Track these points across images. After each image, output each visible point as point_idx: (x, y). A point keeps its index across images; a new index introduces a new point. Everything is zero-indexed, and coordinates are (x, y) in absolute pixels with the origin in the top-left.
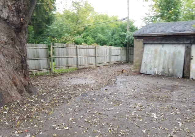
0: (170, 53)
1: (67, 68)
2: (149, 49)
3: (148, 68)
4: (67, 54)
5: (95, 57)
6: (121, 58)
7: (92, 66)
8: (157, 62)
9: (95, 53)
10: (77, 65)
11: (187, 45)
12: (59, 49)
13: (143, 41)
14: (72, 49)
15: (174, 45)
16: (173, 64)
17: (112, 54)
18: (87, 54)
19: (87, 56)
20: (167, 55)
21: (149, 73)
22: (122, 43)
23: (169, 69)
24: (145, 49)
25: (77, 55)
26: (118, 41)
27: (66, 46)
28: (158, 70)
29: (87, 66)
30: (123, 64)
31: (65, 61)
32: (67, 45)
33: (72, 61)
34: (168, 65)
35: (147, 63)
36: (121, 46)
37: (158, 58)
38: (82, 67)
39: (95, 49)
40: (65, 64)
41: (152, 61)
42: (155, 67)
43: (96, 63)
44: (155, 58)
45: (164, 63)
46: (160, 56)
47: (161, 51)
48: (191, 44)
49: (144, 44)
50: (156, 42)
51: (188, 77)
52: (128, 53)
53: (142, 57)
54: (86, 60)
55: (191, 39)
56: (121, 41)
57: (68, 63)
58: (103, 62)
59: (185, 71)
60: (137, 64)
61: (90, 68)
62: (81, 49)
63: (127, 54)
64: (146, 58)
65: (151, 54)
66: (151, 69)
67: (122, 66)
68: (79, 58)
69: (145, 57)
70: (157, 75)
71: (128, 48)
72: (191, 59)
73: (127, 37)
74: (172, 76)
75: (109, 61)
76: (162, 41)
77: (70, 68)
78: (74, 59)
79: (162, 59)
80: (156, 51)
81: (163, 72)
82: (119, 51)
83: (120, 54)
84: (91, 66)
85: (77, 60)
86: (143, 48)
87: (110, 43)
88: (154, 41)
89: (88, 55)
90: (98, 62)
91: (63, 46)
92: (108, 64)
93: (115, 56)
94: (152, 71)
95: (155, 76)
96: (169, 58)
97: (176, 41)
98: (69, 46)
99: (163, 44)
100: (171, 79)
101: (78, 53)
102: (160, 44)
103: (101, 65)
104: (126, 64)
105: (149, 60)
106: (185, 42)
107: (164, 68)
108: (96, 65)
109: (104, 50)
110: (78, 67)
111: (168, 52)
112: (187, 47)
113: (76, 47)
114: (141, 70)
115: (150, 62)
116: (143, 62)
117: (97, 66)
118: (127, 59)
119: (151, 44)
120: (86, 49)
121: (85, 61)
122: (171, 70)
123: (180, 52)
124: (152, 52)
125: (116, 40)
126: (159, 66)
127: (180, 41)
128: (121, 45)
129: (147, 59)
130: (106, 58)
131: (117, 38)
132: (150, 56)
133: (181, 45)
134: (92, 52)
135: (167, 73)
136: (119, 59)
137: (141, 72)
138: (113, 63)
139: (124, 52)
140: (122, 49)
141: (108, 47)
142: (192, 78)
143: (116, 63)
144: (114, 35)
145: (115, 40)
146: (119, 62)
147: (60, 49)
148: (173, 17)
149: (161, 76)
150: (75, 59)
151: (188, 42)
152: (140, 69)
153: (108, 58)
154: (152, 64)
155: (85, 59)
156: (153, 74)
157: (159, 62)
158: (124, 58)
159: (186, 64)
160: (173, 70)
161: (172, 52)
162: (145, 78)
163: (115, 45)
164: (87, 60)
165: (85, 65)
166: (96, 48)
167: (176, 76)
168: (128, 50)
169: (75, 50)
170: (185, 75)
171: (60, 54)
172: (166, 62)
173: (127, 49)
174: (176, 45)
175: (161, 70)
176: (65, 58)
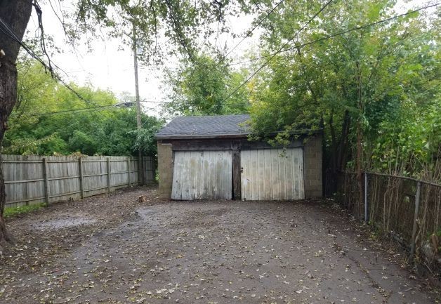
0: (213, 164)
1: (25, 204)
2: (182, 159)
3: (184, 189)
4: (25, 176)
5: (80, 178)
6: (129, 177)
7: (75, 197)
8: (196, 178)
9: (80, 170)
10: (46, 195)
11: (234, 152)
12: (9, 167)
13: (172, 148)
14: (34, 165)
15: (218, 153)
16: (218, 181)
17: (113, 171)
18: (63, 173)
19: (65, 178)
20: (209, 168)
21: (184, 197)
22: (128, 149)
23: (213, 188)
24: (176, 160)
25: (44, 175)
26: (121, 145)
27: (24, 160)
28: (197, 192)
29: (64, 199)
30: (134, 189)
31: (21, 191)
32: (26, 158)
33: (35, 190)
34: (211, 181)
35: (181, 183)
36: (126, 155)
37: (197, 172)
38: (54, 200)
39: (79, 162)
40: (21, 196)
41: (188, 179)
42: (193, 188)
43: (81, 189)
44: (192, 174)
45: (205, 180)
46: (200, 170)
47: (200, 161)
48: (240, 151)
49: (174, 151)
50: (193, 149)
51: (240, 198)
52: (140, 168)
53: (173, 174)
54: (63, 186)
55: (238, 143)
56: (127, 145)
57: (26, 194)
58: (95, 187)
59: (235, 190)
60: (165, 185)
61: (71, 200)
62: (51, 164)
63: (138, 169)
64: (178, 173)
65: (187, 167)
66: (187, 191)
67: (133, 193)
68: (48, 183)
69: (176, 172)
70: (198, 200)
71: (141, 159)
72: (241, 171)
73: (139, 138)
74: (218, 199)
75: (106, 184)
76: (200, 147)
77: (30, 203)
78: (38, 186)
79: (203, 175)
80: (193, 162)
81: (205, 194)
82: (125, 164)
83: (125, 169)
84: (72, 196)
85: (45, 187)
86: (173, 157)
87: (103, 149)
88: (189, 147)
89: (66, 174)
90: (85, 188)
91: (18, 159)
92: (104, 191)
93: (116, 175)
94: (189, 194)
95: (195, 201)
96: (212, 171)
97: (220, 147)
98: (29, 159)
99: (203, 151)
100: (218, 203)
101: (47, 173)
102: (197, 151)
103: (91, 193)
104: (139, 189)
105: (183, 177)
106: (232, 148)
107: (206, 188)
108: (82, 195)
109: (95, 163)
110: (46, 201)
111: (210, 163)
112: (235, 155)
113: (44, 160)
114: (172, 194)
115: (186, 181)
116: (174, 181)
117: (84, 196)
118: (139, 180)
119: (185, 151)
120: (61, 164)
121: (60, 188)
122: (216, 190)
123: (226, 163)
124: (186, 164)
125: (116, 143)
126: (199, 184)
127: (225, 147)
128: (128, 152)
129: (180, 176)
130: (101, 179)
131: (118, 139)
132: (185, 171)
133: (227, 152)
134: (73, 168)
135: (211, 194)
136: (124, 179)
137: (172, 198)
138: (114, 188)
139: (133, 166)
140: (129, 160)
141: (104, 158)
142: (245, 199)
143: (121, 189)
144: (112, 134)
145: (113, 143)
146: (126, 186)
147: (12, 165)
148: (213, 107)
149: (204, 200)
150: (41, 184)
151: (236, 148)
152: (170, 193)
153: (104, 179)
154: (189, 184)
155: (60, 183)
156: (191, 199)
157: (199, 179)
158: (134, 178)
159: (235, 179)
160: (219, 190)
161: (215, 163)
162: (181, 206)
163: (116, 153)
164: (64, 184)
165: (61, 195)
166: (82, 161)
167: (224, 198)
168: (140, 162)
169: (40, 166)
170: (236, 196)
171: (12, 175)
172: (208, 178)
173: (138, 161)
174: (220, 153)
175: (202, 192)
176: (21, 185)
